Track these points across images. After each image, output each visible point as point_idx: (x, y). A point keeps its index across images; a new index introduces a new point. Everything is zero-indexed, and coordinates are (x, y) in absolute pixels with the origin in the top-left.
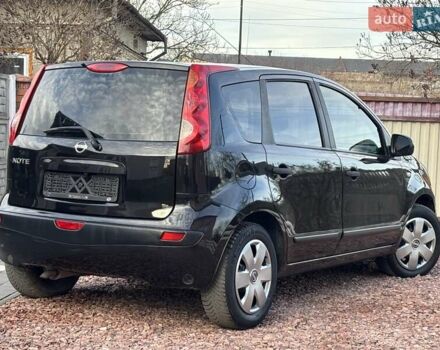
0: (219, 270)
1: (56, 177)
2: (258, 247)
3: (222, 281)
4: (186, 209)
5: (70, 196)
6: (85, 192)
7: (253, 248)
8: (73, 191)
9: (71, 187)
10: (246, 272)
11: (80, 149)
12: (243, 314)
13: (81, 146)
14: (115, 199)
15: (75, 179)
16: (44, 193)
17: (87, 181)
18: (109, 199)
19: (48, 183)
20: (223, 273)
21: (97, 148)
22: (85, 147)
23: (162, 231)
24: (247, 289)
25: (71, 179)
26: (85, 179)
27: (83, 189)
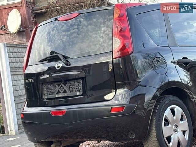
1: (49, 86)
4: (125, 91)
5: (57, 96)
6: (65, 92)
8: (59, 92)
9: (57, 90)
11: (58, 67)
13: (59, 65)
14: (82, 93)
15: (59, 85)
16: (44, 97)
18: (78, 94)
19: (45, 90)
22: (61, 65)
23: (111, 107)
25: (56, 85)
26: (64, 84)
27: (63, 90)
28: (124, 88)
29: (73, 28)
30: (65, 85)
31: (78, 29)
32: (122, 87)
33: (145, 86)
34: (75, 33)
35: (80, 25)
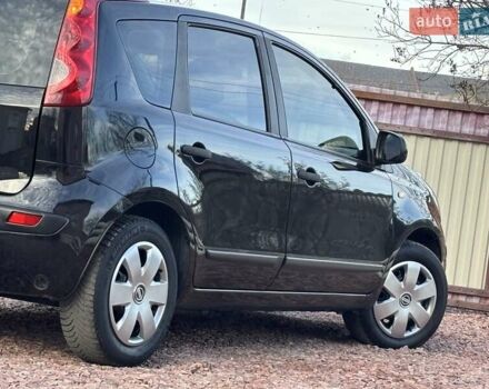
2: (149, 253)
3: (90, 291)
4: (50, 183)
7: (143, 253)
10: (128, 284)
12: (118, 344)
20: (93, 279)
23: (10, 210)
24: (127, 309)
28: (50, 175)
32: (46, 171)
33: (98, 184)
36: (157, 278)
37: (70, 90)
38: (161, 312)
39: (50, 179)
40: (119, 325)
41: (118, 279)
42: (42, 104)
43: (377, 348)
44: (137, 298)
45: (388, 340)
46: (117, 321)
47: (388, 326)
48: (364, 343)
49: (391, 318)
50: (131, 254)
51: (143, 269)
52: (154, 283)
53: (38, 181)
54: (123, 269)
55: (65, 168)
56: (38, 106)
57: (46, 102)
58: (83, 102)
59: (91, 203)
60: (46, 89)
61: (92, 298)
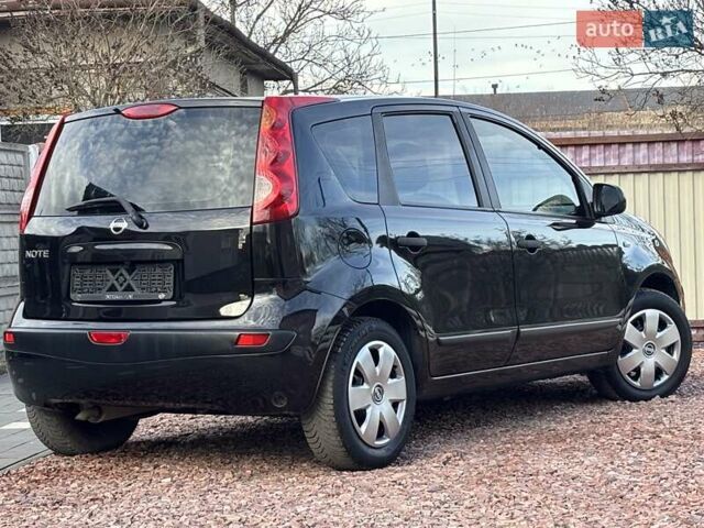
0: (323, 384)
1: (88, 272)
2: (381, 352)
3: (328, 399)
4: (271, 300)
5: (108, 297)
6: (129, 289)
7: (374, 353)
8: (112, 289)
9: (109, 284)
10: (365, 386)
11: (117, 229)
12: (365, 448)
13: (119, 225)
14: (171, 295)
15: (114, 272)
16: (72, 296)
17: (130, 275)
18: (162, 296)
19: (76, 281)
20: (329, 388)
21: (140, 226)
22: (124, 225)
23: (238, 334)
24: (368, 411)
25: (108, 272)
26: (128, 270)
27: (125, 284)
28: (270, 292)
29: (145, 141)
30: (130, 272)
31: (160, 144)
32: (265, 290)
33: (319, 293)
34: (151, 153)
35: (166, 137)
36: (393, 375)
37: (276, 205)
38: (402, 408)
39: (272, 296)
40: (363, 429)
41: (355, 383)
42: (252, 223)
43: (628, 403)
44: (376, 399)
45: (637, 392)
46: (360, 425)
47: (635, 378)
48: (614, 400)
49: (638, 370)
50: (363, 356)
51: (378, 369)
52: (390, 381)
53: (260, 300)
54: (358, 373)
55: (284, 283)
56: (248, 225)
57: (254, 221)
58: (291, 213)
59: (316, 311)
60: (252, 207)
61: (332, 407)
